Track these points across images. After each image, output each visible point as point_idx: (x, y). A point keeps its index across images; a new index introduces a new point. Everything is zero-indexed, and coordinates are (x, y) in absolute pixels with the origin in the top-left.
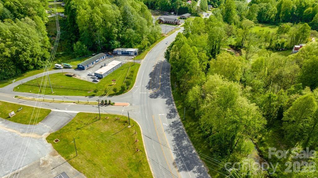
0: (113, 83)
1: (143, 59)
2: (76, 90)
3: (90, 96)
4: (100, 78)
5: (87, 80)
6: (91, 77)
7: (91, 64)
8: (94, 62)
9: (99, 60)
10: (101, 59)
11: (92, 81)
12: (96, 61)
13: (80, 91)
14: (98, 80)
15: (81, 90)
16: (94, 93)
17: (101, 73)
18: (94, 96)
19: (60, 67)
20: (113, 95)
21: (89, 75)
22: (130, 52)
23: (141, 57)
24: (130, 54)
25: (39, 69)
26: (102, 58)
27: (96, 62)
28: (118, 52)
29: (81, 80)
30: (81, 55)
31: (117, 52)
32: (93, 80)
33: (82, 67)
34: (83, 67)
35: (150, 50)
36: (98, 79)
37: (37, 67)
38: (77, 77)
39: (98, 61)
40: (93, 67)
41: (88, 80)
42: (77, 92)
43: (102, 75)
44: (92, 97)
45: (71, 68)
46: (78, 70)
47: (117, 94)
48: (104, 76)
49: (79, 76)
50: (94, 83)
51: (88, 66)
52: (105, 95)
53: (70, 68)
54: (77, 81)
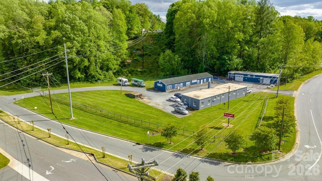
0: (225, 125)
1: (296, 90)
2: (126, 122)
3: (147, 144)
4: (190, 108)
5: (160, 107)
6: (172, 103)
7: (182, 84)
8: (188, 83)
9: (198, 81)
10: (202, 81)
11: (170, 112)
12: (193, 82)
13: (133, 128)
14: (187, 112)
15: (137, 126)
16: (163, 140)
17: (198, 97)
18: (159, 146)
19: (125, 82)
20: (225, 160)
21: (169, 100)
22: (261, 78)
23: (290, 88)
24: (261, 82)
25: (92, 83)
26: (205, 80)
27: (192, 84)
28: (236, 75)
29: (148, 106)
30: (168, 73)
31: (234, 77)
32: (173, 109)
33: (161, 86)
34: (164, 86)
35: (307, 81)
36: (187, 109)
37: (89, 78)
38: (144, 100)
39: (196, 83)
40: (184, 90)
41: (164, 108)
42: (126, 129)
43: (199, 100)
44: (152, 150)
45: (142, 87)
46: (153, 91)
47: (237, 158)
48: (202, 106)
49: (150, 99)
50: (176, 115)
51: (173, 88)
52: (196, 152)
53: (140, 86)
54: (138, 106)
